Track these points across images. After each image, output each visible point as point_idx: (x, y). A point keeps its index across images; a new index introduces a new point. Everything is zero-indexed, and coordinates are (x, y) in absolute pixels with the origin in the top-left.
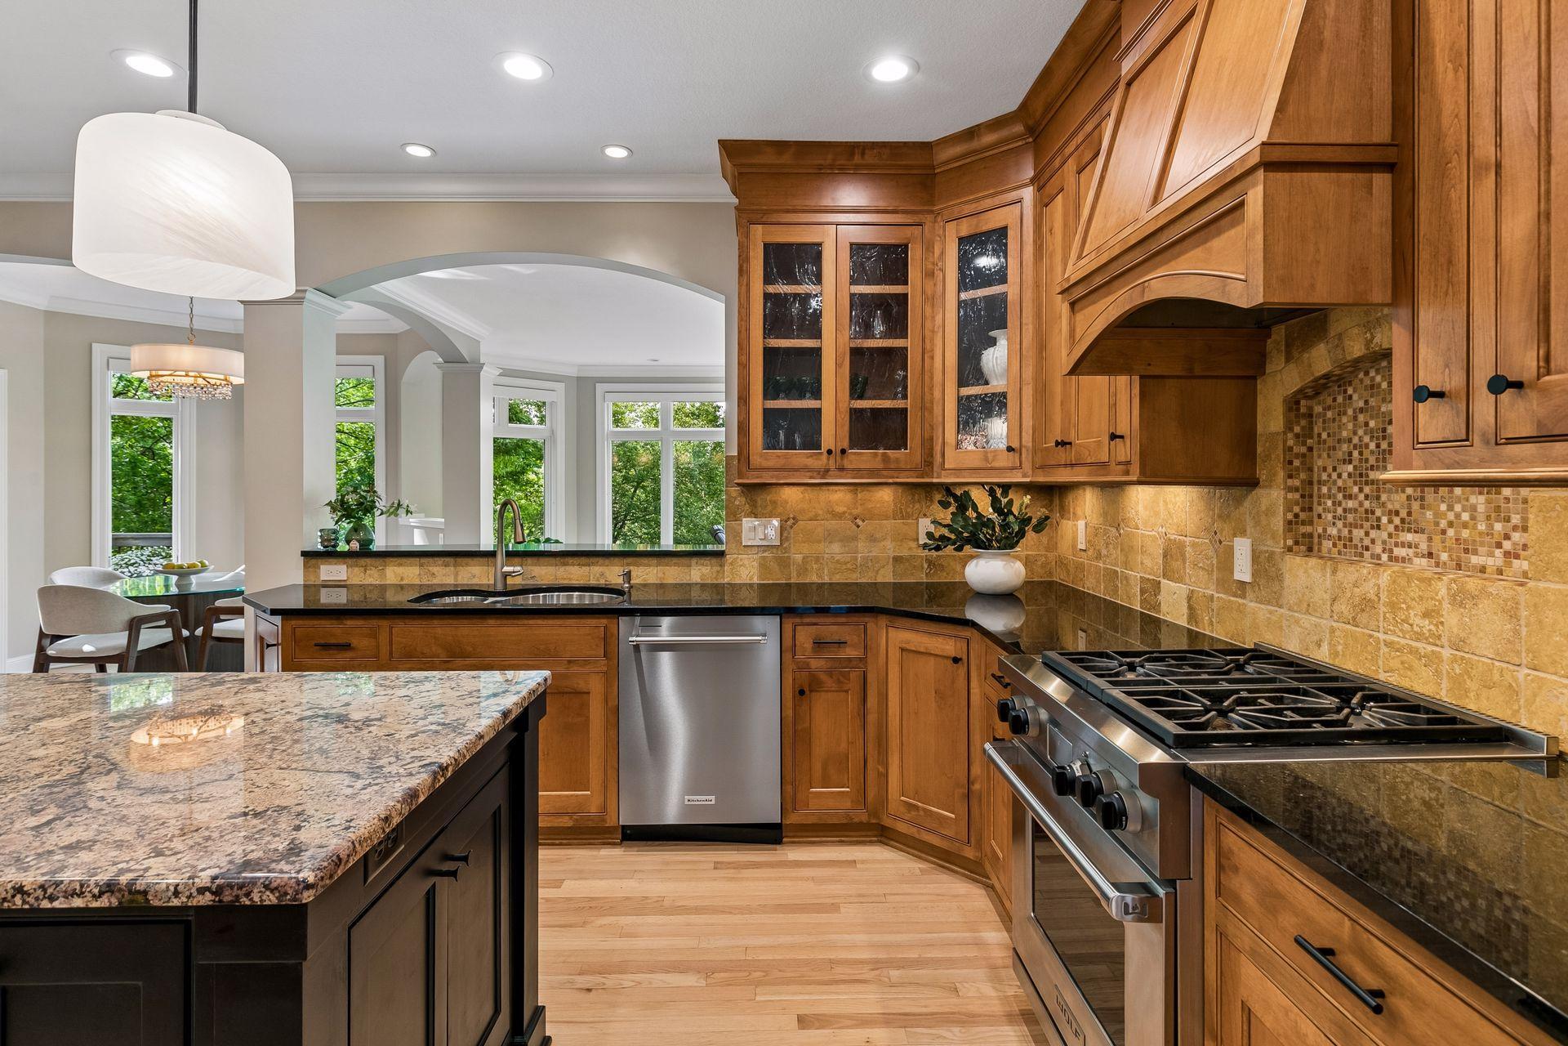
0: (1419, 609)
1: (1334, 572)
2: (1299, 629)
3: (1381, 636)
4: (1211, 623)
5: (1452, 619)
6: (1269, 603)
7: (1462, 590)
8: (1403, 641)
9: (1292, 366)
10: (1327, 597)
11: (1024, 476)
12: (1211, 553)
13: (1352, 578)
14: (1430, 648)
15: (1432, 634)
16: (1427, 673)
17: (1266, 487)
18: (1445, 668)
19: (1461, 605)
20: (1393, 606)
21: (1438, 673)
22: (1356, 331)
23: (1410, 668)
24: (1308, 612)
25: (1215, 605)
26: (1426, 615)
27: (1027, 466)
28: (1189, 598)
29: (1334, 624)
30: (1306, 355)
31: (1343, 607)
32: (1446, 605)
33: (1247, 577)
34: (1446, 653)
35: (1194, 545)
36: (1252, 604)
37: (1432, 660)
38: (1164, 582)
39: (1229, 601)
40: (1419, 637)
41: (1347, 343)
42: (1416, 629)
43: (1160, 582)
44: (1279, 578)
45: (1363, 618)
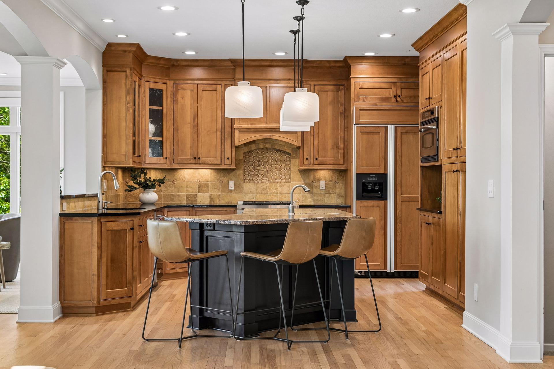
0: (274, 188)
1: (257, 185)
2: (248, 197)
3: (267, 194)
4: (220, 200)
5: (280, 189)
6: (239, 193)
7: (281, 185)
8: (271, 194)
9: (246, 147)
10: (255, 189)
11: (168, 166)
12: (219, 184)
13: (261, 186)
14: (276, 194)
15: (276, 192)
16: (275, 198)
17: (239, 170)
18: (278, 197)
19: (281, 187)
20: (269, 189)
21: (277, 198)
22: (262, 143)
23: (273, 198)
24: (250, 193)
25: (221, 196)
26: (275, 189)
27: (168, 163)
28: (210, 196)
29: (257, 194)
30: (250, 146)
31: (259, 191)
32: (279, 187)
33: (233, 188)
34: (279, 194)
35: (212, 184)
36: (234, 194)
37: (276, 196)
38: (198, 194)
39: (226, 195)
40: (274, 193)
41: (260, 145)
42: (274, 192)
43: (197, 194)
44: (243, 187)
45: (263, 192)
